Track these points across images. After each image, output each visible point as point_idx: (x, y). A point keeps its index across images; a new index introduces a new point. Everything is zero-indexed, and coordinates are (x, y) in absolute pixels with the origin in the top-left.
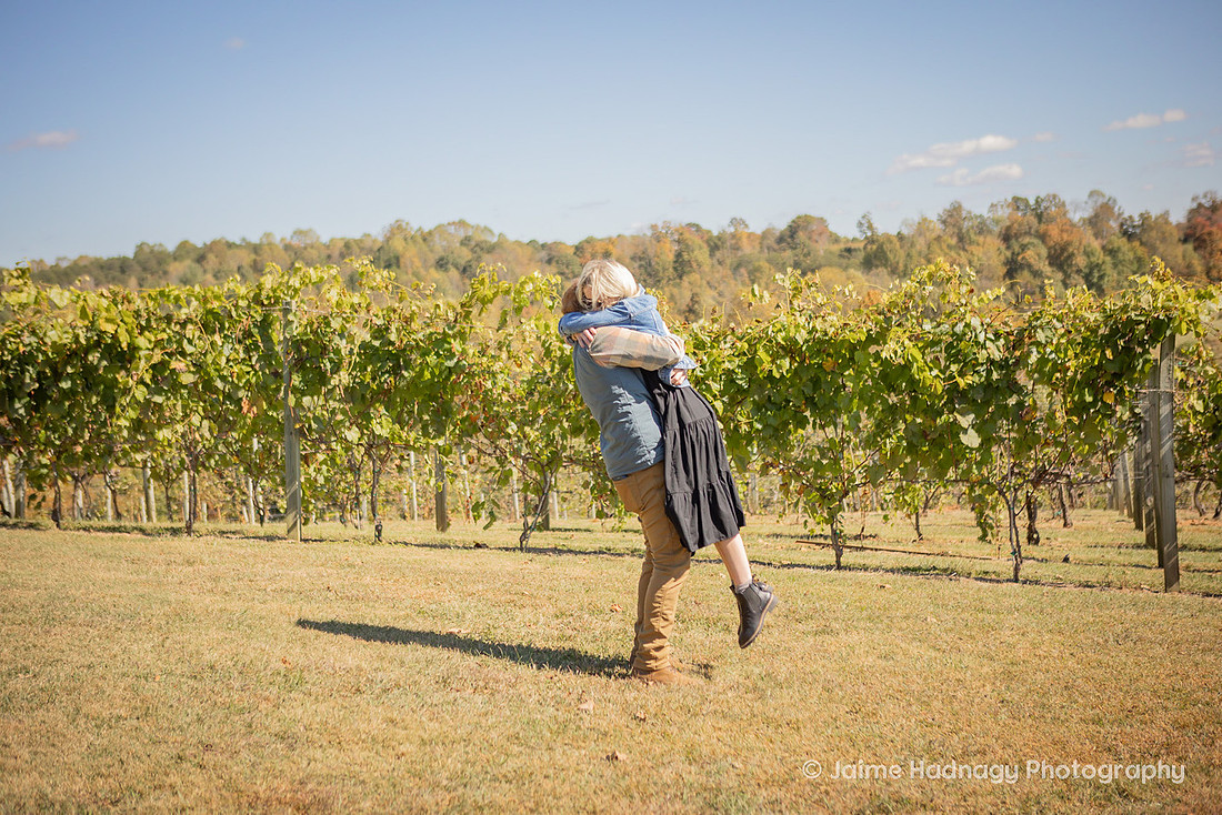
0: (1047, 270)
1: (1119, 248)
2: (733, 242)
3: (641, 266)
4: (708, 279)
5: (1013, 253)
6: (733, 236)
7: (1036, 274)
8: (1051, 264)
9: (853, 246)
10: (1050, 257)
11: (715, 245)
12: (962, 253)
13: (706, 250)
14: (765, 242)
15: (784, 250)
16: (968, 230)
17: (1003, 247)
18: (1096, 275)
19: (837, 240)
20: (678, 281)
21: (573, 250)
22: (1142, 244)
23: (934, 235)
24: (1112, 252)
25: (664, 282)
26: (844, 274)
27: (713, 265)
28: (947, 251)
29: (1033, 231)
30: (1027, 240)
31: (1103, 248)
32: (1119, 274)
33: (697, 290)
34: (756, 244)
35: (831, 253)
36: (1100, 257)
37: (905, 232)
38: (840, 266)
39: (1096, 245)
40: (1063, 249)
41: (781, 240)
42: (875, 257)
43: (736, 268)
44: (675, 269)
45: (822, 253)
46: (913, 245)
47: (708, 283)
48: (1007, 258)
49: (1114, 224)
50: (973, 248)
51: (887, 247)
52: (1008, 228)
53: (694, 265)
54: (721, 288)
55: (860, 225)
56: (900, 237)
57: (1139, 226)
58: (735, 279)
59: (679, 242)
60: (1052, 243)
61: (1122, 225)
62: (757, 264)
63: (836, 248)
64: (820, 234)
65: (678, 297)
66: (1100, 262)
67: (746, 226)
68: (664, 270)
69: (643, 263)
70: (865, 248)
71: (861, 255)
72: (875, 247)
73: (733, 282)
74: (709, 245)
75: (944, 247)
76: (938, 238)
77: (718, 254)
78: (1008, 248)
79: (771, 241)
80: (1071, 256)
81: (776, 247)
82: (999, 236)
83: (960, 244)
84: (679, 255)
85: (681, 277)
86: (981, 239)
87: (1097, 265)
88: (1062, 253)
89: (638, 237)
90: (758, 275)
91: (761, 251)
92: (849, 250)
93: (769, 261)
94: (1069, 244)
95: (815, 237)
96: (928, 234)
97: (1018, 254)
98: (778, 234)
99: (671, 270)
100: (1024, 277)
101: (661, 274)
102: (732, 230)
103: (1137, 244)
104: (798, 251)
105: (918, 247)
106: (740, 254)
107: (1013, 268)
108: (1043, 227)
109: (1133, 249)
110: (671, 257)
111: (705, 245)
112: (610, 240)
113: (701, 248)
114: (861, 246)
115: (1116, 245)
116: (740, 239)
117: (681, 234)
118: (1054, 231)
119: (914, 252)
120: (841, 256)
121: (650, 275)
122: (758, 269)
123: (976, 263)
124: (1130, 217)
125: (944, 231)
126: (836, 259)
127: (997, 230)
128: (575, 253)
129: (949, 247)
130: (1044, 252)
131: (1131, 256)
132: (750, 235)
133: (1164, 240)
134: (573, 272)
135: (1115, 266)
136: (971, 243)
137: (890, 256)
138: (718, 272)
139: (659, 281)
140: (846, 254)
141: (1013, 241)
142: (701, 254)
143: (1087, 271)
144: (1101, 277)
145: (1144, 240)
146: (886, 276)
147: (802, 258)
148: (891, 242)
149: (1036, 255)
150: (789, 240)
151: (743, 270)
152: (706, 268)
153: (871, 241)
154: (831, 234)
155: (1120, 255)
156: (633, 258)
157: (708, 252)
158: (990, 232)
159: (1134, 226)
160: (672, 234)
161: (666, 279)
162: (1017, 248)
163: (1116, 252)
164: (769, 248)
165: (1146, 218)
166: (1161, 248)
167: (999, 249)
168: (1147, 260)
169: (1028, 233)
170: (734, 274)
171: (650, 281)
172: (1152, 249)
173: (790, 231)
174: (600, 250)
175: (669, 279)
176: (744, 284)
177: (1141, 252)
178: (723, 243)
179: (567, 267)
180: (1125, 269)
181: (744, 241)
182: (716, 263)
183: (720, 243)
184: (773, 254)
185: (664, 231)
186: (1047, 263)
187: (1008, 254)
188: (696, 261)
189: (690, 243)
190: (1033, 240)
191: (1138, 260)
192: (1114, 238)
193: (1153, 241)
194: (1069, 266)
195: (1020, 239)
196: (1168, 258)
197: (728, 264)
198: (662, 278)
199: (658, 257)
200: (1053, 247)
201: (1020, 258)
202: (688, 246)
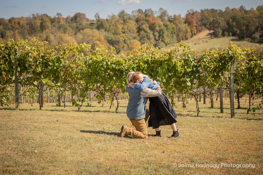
0: (149, 31)
1: (168, 25)
2: (58, 20)
3: (30, 27)
4: (51, 31)
5: (139, 26)
6: (58, 18)
7: (146, 32)
8: (150, 29)
9: (94, 22)
10: (149, 27)
11: (53, 21)
12: (125, 25)
13: (50, 22)
14: (68, 20)
15: (73, 23)
16: (126, 19)
17: (136, 24)
18: (162, 32)
19: (88, 20)
20: (41, 31)
21: (7, 21)
22: (174, 24)
23: (116, 20)
24: (166, 26)
25: (37, 32)
26: (92, 30)
27: (52, 27)
28: (121, 25)
29: (144, 19)
30: (142, 22)
31: (164, 24)
32: (168, 32)
33: (48, 34)
34: (65, 21)
35: (87, 24)
36: (163, 27)
37: (108, 18)
38: (90, 28)
39: (162, 23)
40: (153, 25)
41: (72, 20)
42: (100, 25)
43: (59, 28)
44: (40, 28)
45: (84, 24)
46: (111, 23)
47: (51, 32)
48: (137, 27)
49: (166, 18)
50: (128, 24)
51: (104, 23)
52: (138, 18)
53: (46, 27)
54: (55, 34)
55: (95, 16)
56: (107, 20)
57: (173, 19)
58: (60, 32)
59: (41, 20)
60: (150, 23)
61: (169, 18)
62: (66, 27)
63: (89, 23)
64: (84, 19)
65: (42, 37)
66: (163, 29)
67: (62, 16)
68: (37, 28)
69: (30, 26)
70: (97, 23)
71: (96, 25)
72: (100, 23)
73: (59, 32)
74: (51, 21)
75: (120, 23)
76: (118, 21)
77: (54, 24)
78: (138, 24)
79: (69, 20)
80: (155, 27)
81: (71, 22)
82: (135, 20)
83: (124, 23)
84: (41, 24)
85: (42, 30)
86: (130, 21)
87: (162, 29)
88: (152, 26)
89: (28, 18)
90: (66, 30)
91: (66, 23)
92: (92, 23)
93: (69, 26)
94: (154, 23)
95: (82, 19)
96: (115, 19)
97: (141, 26)
98: (71, 18)
99: (39, 28)
100: (142, 33)
101: (36, 29)
102: (57, 16)
103: (172, 24)
104: (77, 23)
105: (113, 23)
106: (60, 24)
107: (139, 30)
108: (147, 18)
109: (172, 25)
110: (39, 24)
111: (49, 21)
112: (20, 19)
113: (48, 22)
114: (96, 22)
115: (167, 24)
116: (60, 19)
117: (42, 17)
118: (151, 20)
119: (111, 25)
120: (90, 25)
121: (32, 29)
122: (66, 29)
123: (129, 28)
124: (171, 16)
125: (119, 19)
126: (89, 26)
127: (134, 19)
128: (9, 22)
129: (121, 23)
130: (148, 26)
131: (171, 27)
132: (63, 18)
133: (180, 22)
134: (8, 28)
135: (167, 30)
136: (127, 22)
137: (104, 25)
138: (53, 29)
139: (35, 31)
140: (91, 25)
141: (139, 22)
142: (49, 24)
143: (159, 31)
144: (163, 33)
145: (175, 23)
146: (104, 32)
147: (79, 26)
148: (105, 22)
149: (146, 26)
150: (74, 20)
151: (61, 29)
152: (50, 28)
153: (98, 21)
154: (87, 19)
155: (168, 27)
156: (27, 24)
157: (50, 23)
158: (132, 19)
159: (172, 19)
160: (39, 17)
161: (38, 31)
162: (140, 24)
163: (167, 26)
164: (69, 22)
165: (175, 17)
166: (179, 25)
167: (135, 24)
168: (175, 28)
169: (143, 20)
170: (59, 30)
171: (33, 31)
172: (177, 25)
173: (75, 17)
174: (17, 21)
175: (39, 31)
176: (62, 33)
177: (174, 26)
178: (55, 21)
179: (6, 26)
180: (170, 31)
181: (61, 20)
182: (53, 26)
183: (54, 20)
184: (70, 24)
185: (36, 16)
186: (148, 29)
187: (138, 26)
188: (47, 26)
189: (45, 20)
190: (145, 22)
191: (173, 28)
192: (166, 22)
193: (177, 23)
194: (154, 30)
195: (141, 22)
196: (181, 28)
197: (57, 27)
198: (36, 31)
199: (35, 24)
200: (150, 24)
201: (141, 27)
202: (44, 21)
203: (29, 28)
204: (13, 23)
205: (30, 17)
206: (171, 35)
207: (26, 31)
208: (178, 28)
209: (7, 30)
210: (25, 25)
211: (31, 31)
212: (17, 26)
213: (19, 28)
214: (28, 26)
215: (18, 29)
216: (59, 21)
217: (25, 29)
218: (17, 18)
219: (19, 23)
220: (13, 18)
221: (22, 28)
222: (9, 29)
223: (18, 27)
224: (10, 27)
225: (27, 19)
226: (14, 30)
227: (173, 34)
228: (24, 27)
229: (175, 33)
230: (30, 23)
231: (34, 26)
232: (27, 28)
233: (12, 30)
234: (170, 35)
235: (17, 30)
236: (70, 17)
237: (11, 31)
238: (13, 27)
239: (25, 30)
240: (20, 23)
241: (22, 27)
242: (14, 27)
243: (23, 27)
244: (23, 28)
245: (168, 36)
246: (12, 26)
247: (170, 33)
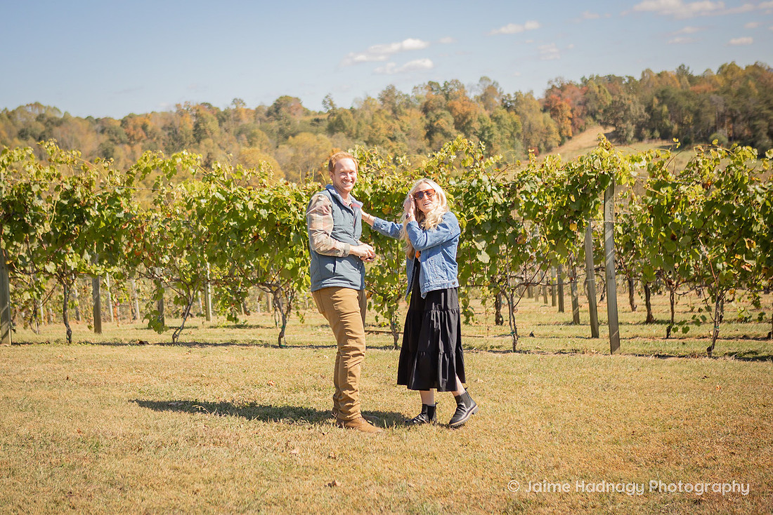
0: (454, 132)
1: (501, 116)
2: (236, 115)
3: (169, 134)
4: (219, 142)
5: (431, 121)
6: (235, 111)
7: (447, 135)
8: (456, 128)
9: (320, 117)
10: (455, 123)
11: (222, 118)
12: (396, 121)
13: (216, 122)
14: (258, 115)
15: (272, 121)
16: (399, 105)
17: (424, 117)
18: (487, 134)
19: (307, 113)
20: (197, 144)
21: (119, 124)
22: (517, 113)
23: (376, 109)
24: (496, 119)
25: (187, 145)
26: (316, 137)
27: (221, 133)
28: (385, 120)
29: (443, 106)
30: (439, 112)
31: (491, 116)
32: (502, 134)
33: (211, 150)
34: (252, 117)
35: (305, 122)
36: (489, 123)
37: (356, 107)
38: (312, 132)
39: (486, 114)
40: (465, 118)
41: (269, 114)
42: (336, 125)
43: (238, 134)
44: (194, 135)
45: (298, 122)
46: (362, 116)
47: (219, 145)
48: (426, 124)
49: (497, 101)
50: (403, 118)
51: (344, 118)
52: (426, 104)
53: (208, 132)
54: (228, 148)
55: (324, 102)
56: (352, 110)
57: (514, 101)
58: (239, 143)
59: (196, 116)
60: (457, 114)
61: (503, 100)
62: (253, 131)
63: (308, 119)
64: (297, 109)
66: (489, 126)
67: (244, 104)
68: (187, 136)
69: (171, 131)
70: (328, 118)
71: (326, 124)
72: (335, 118)
73: (236, 144)
74: (218, 118)
75: (383, 117)
76: (379, 111)
77: (225, 125)
78: (427, 117)
79: (262, 115)
80: (469, 123)
81: (266, 119)
82: (421, 109)
83: (394, 116)
84: (197, 126)
85: (199, 142)
86: (408, 111)
87: (488, 128)
88: (464, 120)
89: (166, 113)
90: (254, 139)
91: (255, 122)
92: (317, 120)
93: (261, 128)
94: (468, 113)
95: (293, 112)
96: (372, 108)
97: (435, 121)
98: (266, 110)
99: (192, 136)
100: (438, 137)
101: (184, 140)
102: (234, 107)
103: (513, 113)
104: (282, 121)
105: (366, 117)
106: (240, 124)
107: (431, 131)
108: (450, 102)
109: (510, 117)
110: (191, 127)
111: (215, 118)
112: (146, 116)
113: (212, 120)
114: (326, 117)
115: (499, 114)
116: (240, 113)
117: (198, 110)
118: (458, 106)
119: (362, 121)
120: (312, 124)
121: (176, 140)
122: (254, 135)
123: (406, 128)
124: (509, 95)
125: (382, 106)
126: (309, 127)
127: (419, 104)
128: (121, 125)
129: (387, 117)
130: (452, 120)
131: (509, 122)
132: (247, 111)
133: (530, 110)
134: (120, 139)
135: (499, 128)
136: (402, 114)
137: (346, 124)
138: (225, 137)
139: (183, 144)
140: (315, 123)
141: (430, 113)
142: (213, 125)
143: (480, 132)
144: (490, 137)
145: (517, 110)
146: (345, 139)
147: (285, 126)
148: (347, 114)
149: (447, 122)
150: (275, 113)
151: (243, 136)
152: (217, 135)
153: (332, 114)
154: (304, 109)
155: (502, 121)
156: (164, 128)
157: (218, 123)
158: (414, 107)
159: (511, 102)
160: (191, 110)
161: (189, 143)
162: (433, 118)
163: (499, 119)
164: (261, 120)
165: (519, 96)
166: (529, 116)
167: (421, 118)
168: (520, 124)
169: (440, 107)
170: (237, 138)
171: (177, 144)
172: (523, 117)
173: (275, 107)
174: (139, 123)
175: (191, 143)
176: (244, 145)
177: (516, 118)
178: (228, 116)
179: (116, 135)
180: (506, 130)
181: (243, 115)
182: (224, 131)
183: (225, 117)
184: (264, 124)
185: (185, 109)
186: (454, 127)
187: (428, 121)
188: (210, 130)
189: (204, 117)
190: (444, 112)
191: (515, 124)
192: (498, 110)
193: (524, 111)
194: (469, 129)
195: (435, 111)
196: (534, 122)
197: (233, 131)
198: (186, 142)
199: (182, 127)
200: (458, 116)
201: (435, 124)
202: (203, 119)
203: (167, 137)
204: (131, 127)
205: (171, 111)
206: (509, 142)
207: (160, 144)
208: (527, 123)
209: (116, 144)
210: (160, 130)
211: (173, 144)
212: (141, 133)
213: (145, 137)
214: (166, 133)
215: (143, 141)
216: (238, 116)
217: (158, 139)
218: (139, 116)
219: (144, 127)
220: (131, 116)
221: (152, 138)
222: (122, 142)
223: (142, 137)
224: (124, 137)
225: (165, 116)
226: (132, 142)
227: (516, 139)
228: (156, 136)
229: (519, 135)
230: (171, 124)
231: (178, 132)
232: (163, 137)
233: (129, 144)
234: (507, 141)
235: (141, 144)
236: (263, 106)
237: (126, 146)
238: (131, 137)
239: (157, 143)
240: (147, 126)
241: (151, 135)
242: (133, 136)
243: (154, 134)
244: (155, 139)
245: (504, 143)
246: (128, 135)
247: (507, 137)
